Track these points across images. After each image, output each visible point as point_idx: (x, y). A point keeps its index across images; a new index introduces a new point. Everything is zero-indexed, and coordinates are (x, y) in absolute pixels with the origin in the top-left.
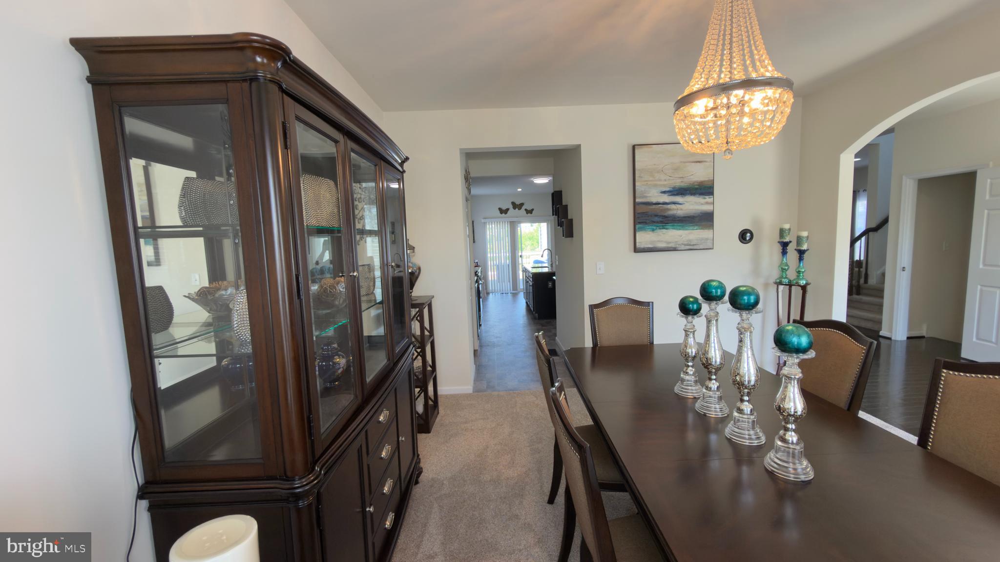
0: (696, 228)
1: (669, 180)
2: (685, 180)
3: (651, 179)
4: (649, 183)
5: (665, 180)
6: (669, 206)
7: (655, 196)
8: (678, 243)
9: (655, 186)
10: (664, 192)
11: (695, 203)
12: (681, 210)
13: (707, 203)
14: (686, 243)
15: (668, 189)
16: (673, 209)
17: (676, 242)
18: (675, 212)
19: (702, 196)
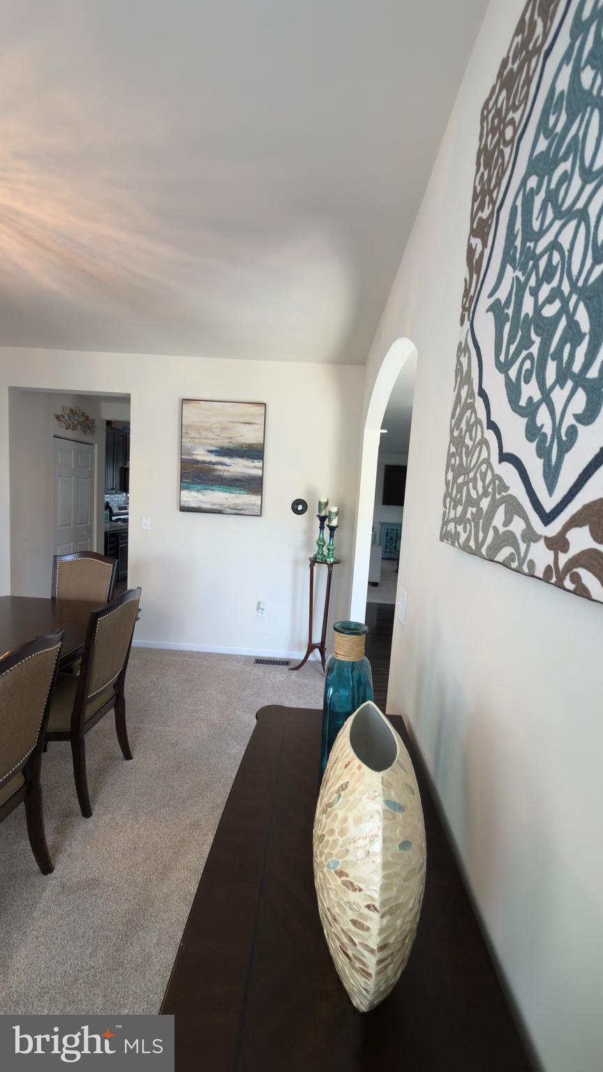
0: (243, 492)
1: (217, 439)
2: (234, 441)
3: (198, 436)
4: (196, 440)
5: (213, 439)
6: (216, 467)
7: (201, 455)
8: (225, 506)
9: (202, 444)
10: (211, 452)
11: (243, 465)
12: (228, 471)
13: (256, 467)
14: (232, 507)
15: (214, 449)
16: (221, 470)
17: (222, 504)
18: (222, 473)
19: (250, 460)
